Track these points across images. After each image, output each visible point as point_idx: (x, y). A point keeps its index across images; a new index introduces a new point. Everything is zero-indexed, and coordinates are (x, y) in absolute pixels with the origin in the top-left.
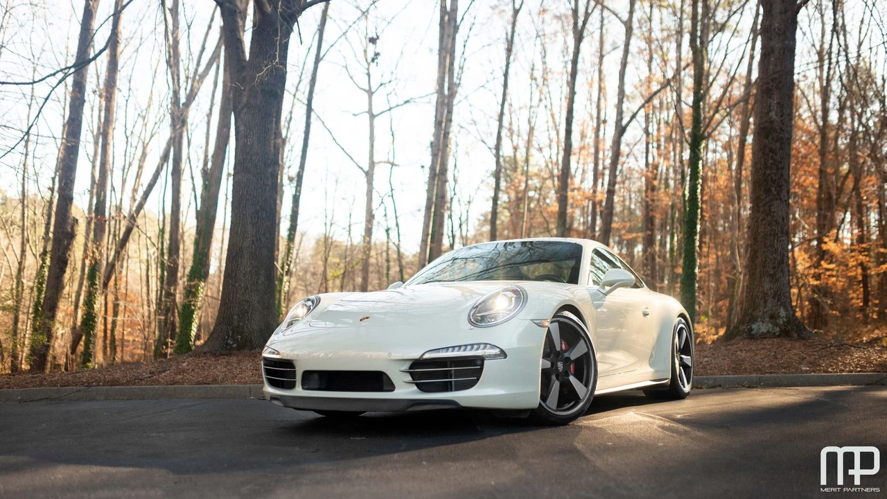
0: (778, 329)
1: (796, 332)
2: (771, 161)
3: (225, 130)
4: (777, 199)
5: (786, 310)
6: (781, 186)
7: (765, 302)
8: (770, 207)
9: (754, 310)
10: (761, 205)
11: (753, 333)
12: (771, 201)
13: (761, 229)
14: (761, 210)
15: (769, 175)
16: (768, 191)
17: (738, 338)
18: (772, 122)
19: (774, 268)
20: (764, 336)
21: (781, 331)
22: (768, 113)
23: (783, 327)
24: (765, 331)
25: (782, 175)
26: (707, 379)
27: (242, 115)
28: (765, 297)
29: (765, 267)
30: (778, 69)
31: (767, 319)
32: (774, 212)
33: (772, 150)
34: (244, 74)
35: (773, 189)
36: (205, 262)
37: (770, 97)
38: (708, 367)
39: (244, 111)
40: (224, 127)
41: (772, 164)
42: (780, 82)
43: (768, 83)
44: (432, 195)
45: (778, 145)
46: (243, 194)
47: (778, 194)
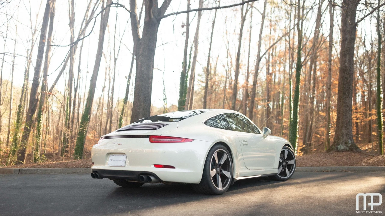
0: (348, 148)
1: (355, 149)
2: (345, 82)
4: (348, 97)
5: (351, 141)
6: (349, 92)
7: (343, 137)
8: (345, 100)
9: (338, 140)
10: (341, 99)
11: (338, 149)
12: (346, 98)
13: (342, 109)
14: (342, 101)
15: (345, 88)
16: (344, 94)
17: (333, 151)
18: (346, 67)
19: (347, 124)
20: (343, 151)
21: (349, 149)
22: (344, 63)
23: (350, 147)
24: (343, 149)
25: (350, 88)
26: (328, 168)
28: (343, 135)
29: (343, 123)
30: (349, 46)
31: (344, 144)
32: (347, 102)
33: (346, 78)
35: (346, 93)
36: (90, 112)
37: (345, 57)
38: (327, 163)
41: (346, 83)
42: (349, 51)
43: (345, 52)
45: (348, 76)
47: (348, 95)
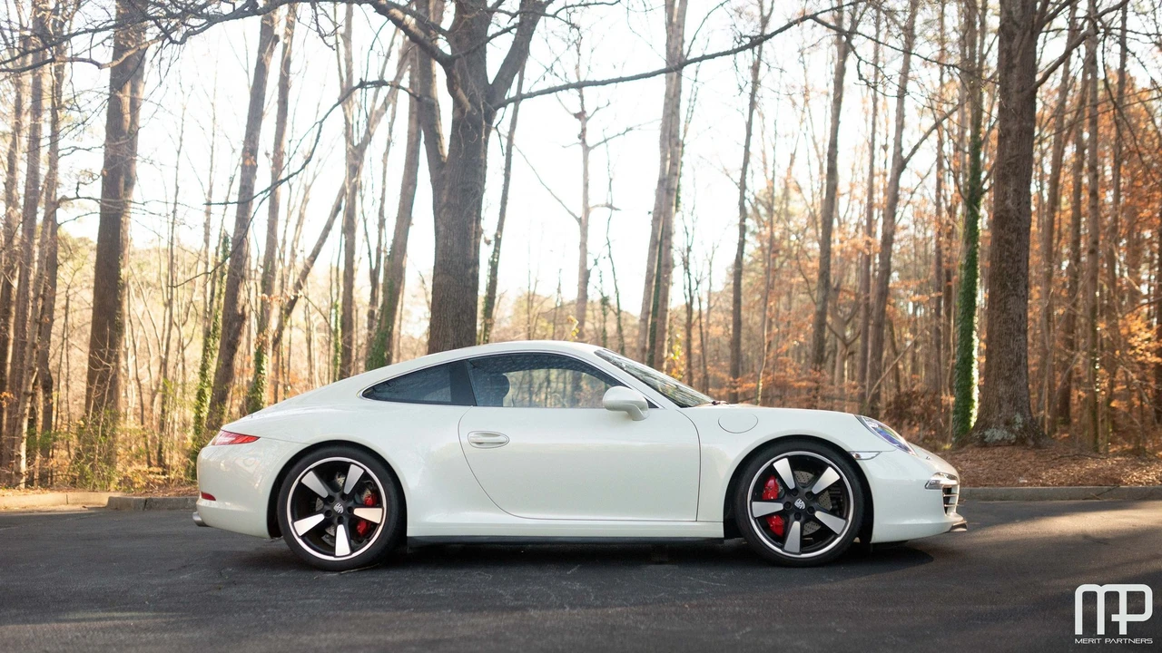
0: (1014, 436)
1: (1033, 440)
2: (1006, 254)
3: (411, 188)
4: (1013, 295)
5: (1023, 415)
6: (1018, 281)
7: (1000, 406)
8: (1005, 303)
9: (988, 415)
10: (996, 301)
11: (986, 440)
12: (1007, 297)
13: (996, 328)
14: (996, 306)
15: (1004, 268)
16: (1004, 287)
17: (969, 445)
18: (1008, 211)
19: (1010, 370)
20: (998, 444)
21: (1017, 439)
22: (1003, 201)
23: (1020, 434)
24: (1000, 439)
25: (1019, 269)
27: (442, 215)
28: (999, 402)
29: (1000, 369)
30: (1015, 153)
31: (1002, 425)
32: (1010, 309)
33: (1008, 242)
34: (443, 172)
35: (1009, 284)
36: (389, 343)
37: (1006, 183)
39: (444, 210)
40: (410, 184)
41: (1007, 256)
42: (1016, 168)
43: (1004, 168)
44: (653, 267)
45: (1014, 236)
46: (443, 296)
47: (1014, 290)
